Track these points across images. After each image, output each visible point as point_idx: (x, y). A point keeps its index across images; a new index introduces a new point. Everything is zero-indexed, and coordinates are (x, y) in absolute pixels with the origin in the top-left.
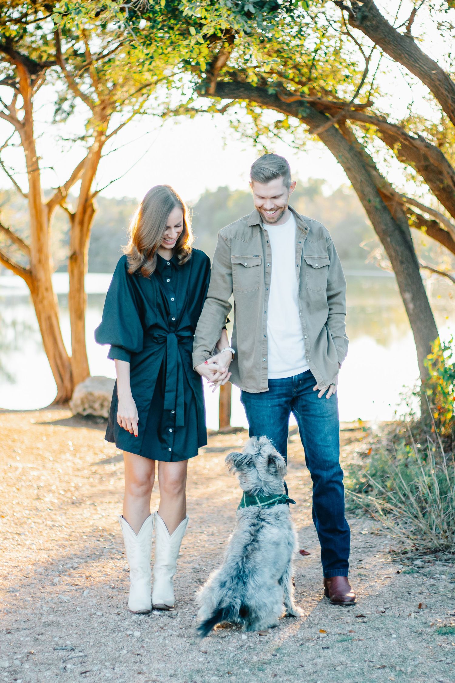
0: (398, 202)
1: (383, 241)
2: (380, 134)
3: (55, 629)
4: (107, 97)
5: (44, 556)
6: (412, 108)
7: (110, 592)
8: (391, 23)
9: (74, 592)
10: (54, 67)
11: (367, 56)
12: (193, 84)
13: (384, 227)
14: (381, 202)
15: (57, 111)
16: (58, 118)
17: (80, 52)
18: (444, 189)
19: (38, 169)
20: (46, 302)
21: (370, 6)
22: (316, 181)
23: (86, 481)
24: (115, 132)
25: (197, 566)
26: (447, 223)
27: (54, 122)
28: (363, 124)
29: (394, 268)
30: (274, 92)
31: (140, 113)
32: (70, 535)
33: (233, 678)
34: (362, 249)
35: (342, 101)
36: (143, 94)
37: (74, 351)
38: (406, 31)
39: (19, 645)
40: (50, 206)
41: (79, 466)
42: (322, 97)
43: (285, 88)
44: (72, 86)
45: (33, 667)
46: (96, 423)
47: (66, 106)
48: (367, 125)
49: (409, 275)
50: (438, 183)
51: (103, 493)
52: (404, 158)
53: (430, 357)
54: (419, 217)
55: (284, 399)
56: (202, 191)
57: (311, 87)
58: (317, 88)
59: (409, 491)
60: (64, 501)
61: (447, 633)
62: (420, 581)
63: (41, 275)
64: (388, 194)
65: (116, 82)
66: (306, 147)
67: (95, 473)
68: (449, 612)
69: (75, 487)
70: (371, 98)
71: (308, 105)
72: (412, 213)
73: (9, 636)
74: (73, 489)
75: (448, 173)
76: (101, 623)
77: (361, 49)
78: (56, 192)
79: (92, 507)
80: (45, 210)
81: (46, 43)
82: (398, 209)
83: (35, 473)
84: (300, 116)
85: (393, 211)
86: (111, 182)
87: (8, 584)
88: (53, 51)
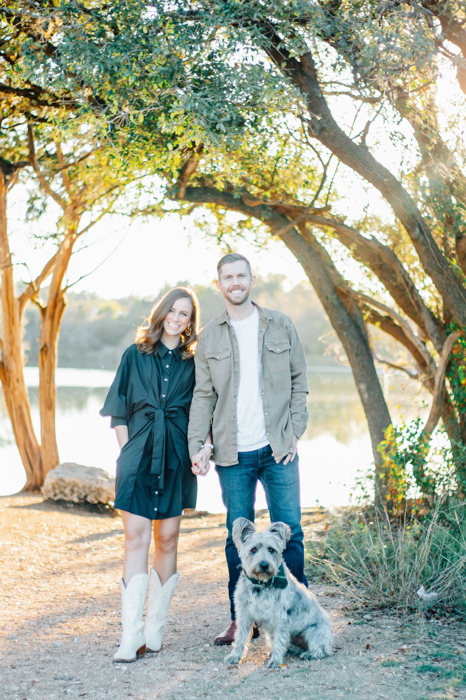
0: (353, 299)
1: (340, 335)
2: (336, 236)
3: (53, 665)
4: (78, 197)
5: (34, 613)
6: (368, 210)
7: (97, 640)
8: (347, 134)
9: (65, 639)
10: (27, 167)
11: (325, 164)
12: (164, 189)
13: (340, 322)
14: (338, 298)
15: (30, 210)
16: (31, 216)
17: (52, 153)
18: (397, 287)
19: (11, 265)
20: (17, 393)
21: (328, 118)
22: (276, 277)
23: (63, 555)
24: (86, 229)
25: (172, 620)
26: (401, 320)
27: (27, 220)
28: (321, 226)
29: (350, 360)
30: (239, 197)
31: (109, 212)
32: (55, 598)
33: (209, 697)
34: (320, 342)
35: (301, 205)
36: (112, 195)
37: (43, 440)
38: (360, 141)
39: (24, 676)
40: (22, 300)
41: (55, 544)
42: (283, 200)
43: (249, 193)
44: (44, 185)
45: (39, 691)
46: (67, 508)
47: (38, 204)
48: (326, 227)
49: (364, 367)
50: (391, 281)
51: (81, 566)
52: (360, 258)
53: (383, 443)
54: (374, 313)
55: (251, 469)
56: (162, 286)
57: (274, 191)
58: (279, 193)
59: (359, 554)
60: (45, 572)
61: (389, 666)
62: (368, 630)
63: (12, 366)
64: (344, 291)
65: (87, 183)
66: (267, 246)
67: (71, 549)
68: (392, 652)
69: (54, 560)
70: (329, 203)
71: (270, 209)
72: (368, 309)
73: (14, 670)
74: (53, 562)
75: (400, 272)
76: (92, 661)
77: (319, 156)
78: (27, 286)
79: (72, 576)
80: (17, 304)
81: (19, 144)
82: (354, 306)
83: (16, 549)
84: (263, 219)
85: (349, 308)
86: (81, 278)
87: (7, 633)
88: (26, 152)
